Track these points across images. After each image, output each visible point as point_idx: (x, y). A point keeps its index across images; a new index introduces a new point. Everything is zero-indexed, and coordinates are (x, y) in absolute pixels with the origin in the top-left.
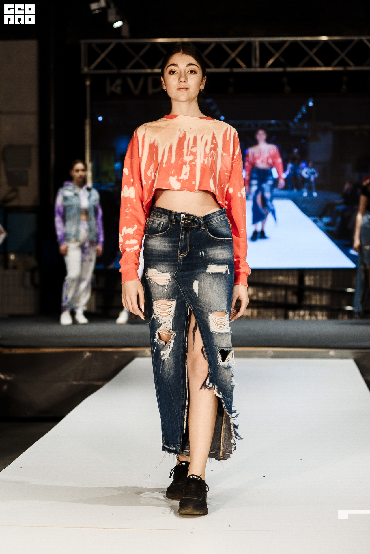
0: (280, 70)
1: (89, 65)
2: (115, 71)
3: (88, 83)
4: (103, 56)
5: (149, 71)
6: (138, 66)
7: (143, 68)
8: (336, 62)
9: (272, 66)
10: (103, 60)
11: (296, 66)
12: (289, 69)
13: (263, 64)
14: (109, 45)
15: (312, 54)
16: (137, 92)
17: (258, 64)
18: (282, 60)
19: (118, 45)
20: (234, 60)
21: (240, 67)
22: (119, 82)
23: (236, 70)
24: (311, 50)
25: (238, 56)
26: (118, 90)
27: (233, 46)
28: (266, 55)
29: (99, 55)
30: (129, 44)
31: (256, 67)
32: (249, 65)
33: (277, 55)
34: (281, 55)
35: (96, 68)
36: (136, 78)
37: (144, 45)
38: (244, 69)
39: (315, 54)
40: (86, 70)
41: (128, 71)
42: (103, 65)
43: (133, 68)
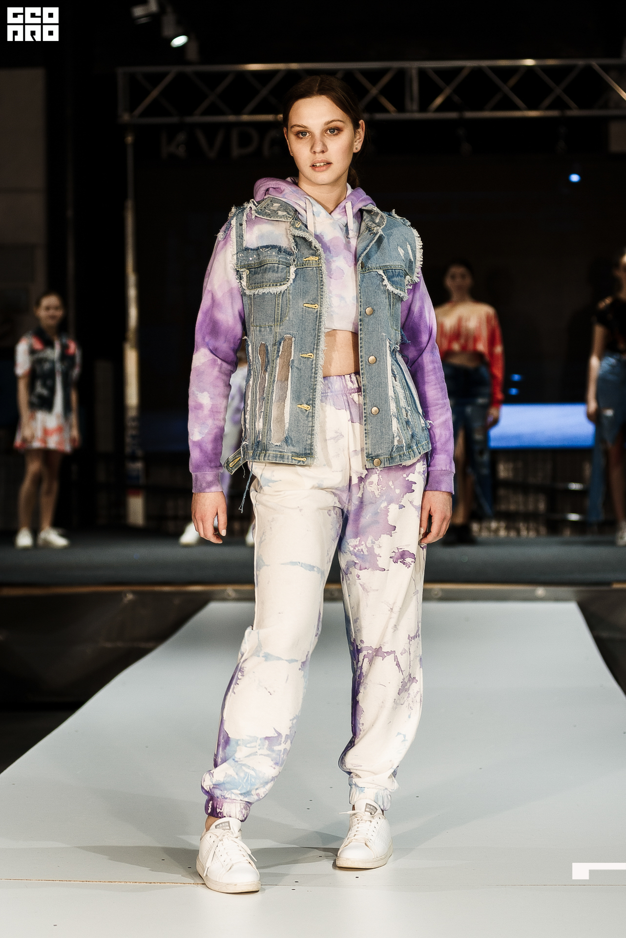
0: (453, 115)
1: (131, 109)
2: (174, 120)
3: (130, 139)
4: (155, 93)
5: (232, 118)
6: (213, 110)
7: (223, 113)
8: (547, 102)
9: (440, 109)
10: (155, 101)
11: (481, 109)
12: (469, 115)
13: (424, 106)
14: (164, 75)
15: (506, 89)
16: (212, 154)
17: (415, 107)
18: (456, 99)
19: (180, 76)
20: (375, 100)
21: (386, 111)
22: (181, 137)
23: (379, 116)
24: (505, 81)
25: (383, 92)
26: (181, 151)
27: (374, 76)
28: (429, 90)
29: (148, 93)
30: (199, 75)
31: (412, 112)
32: (401, 108)
33: (448, 91)
34: (456, 91)
35: (143, 114)
36: (211, 130)
37: (225, 75)
38: (393, 114)
39: (513, 89)
40: (126, 117)
41: (196, 118)
42: (154, 109)
43: (205, 113)
